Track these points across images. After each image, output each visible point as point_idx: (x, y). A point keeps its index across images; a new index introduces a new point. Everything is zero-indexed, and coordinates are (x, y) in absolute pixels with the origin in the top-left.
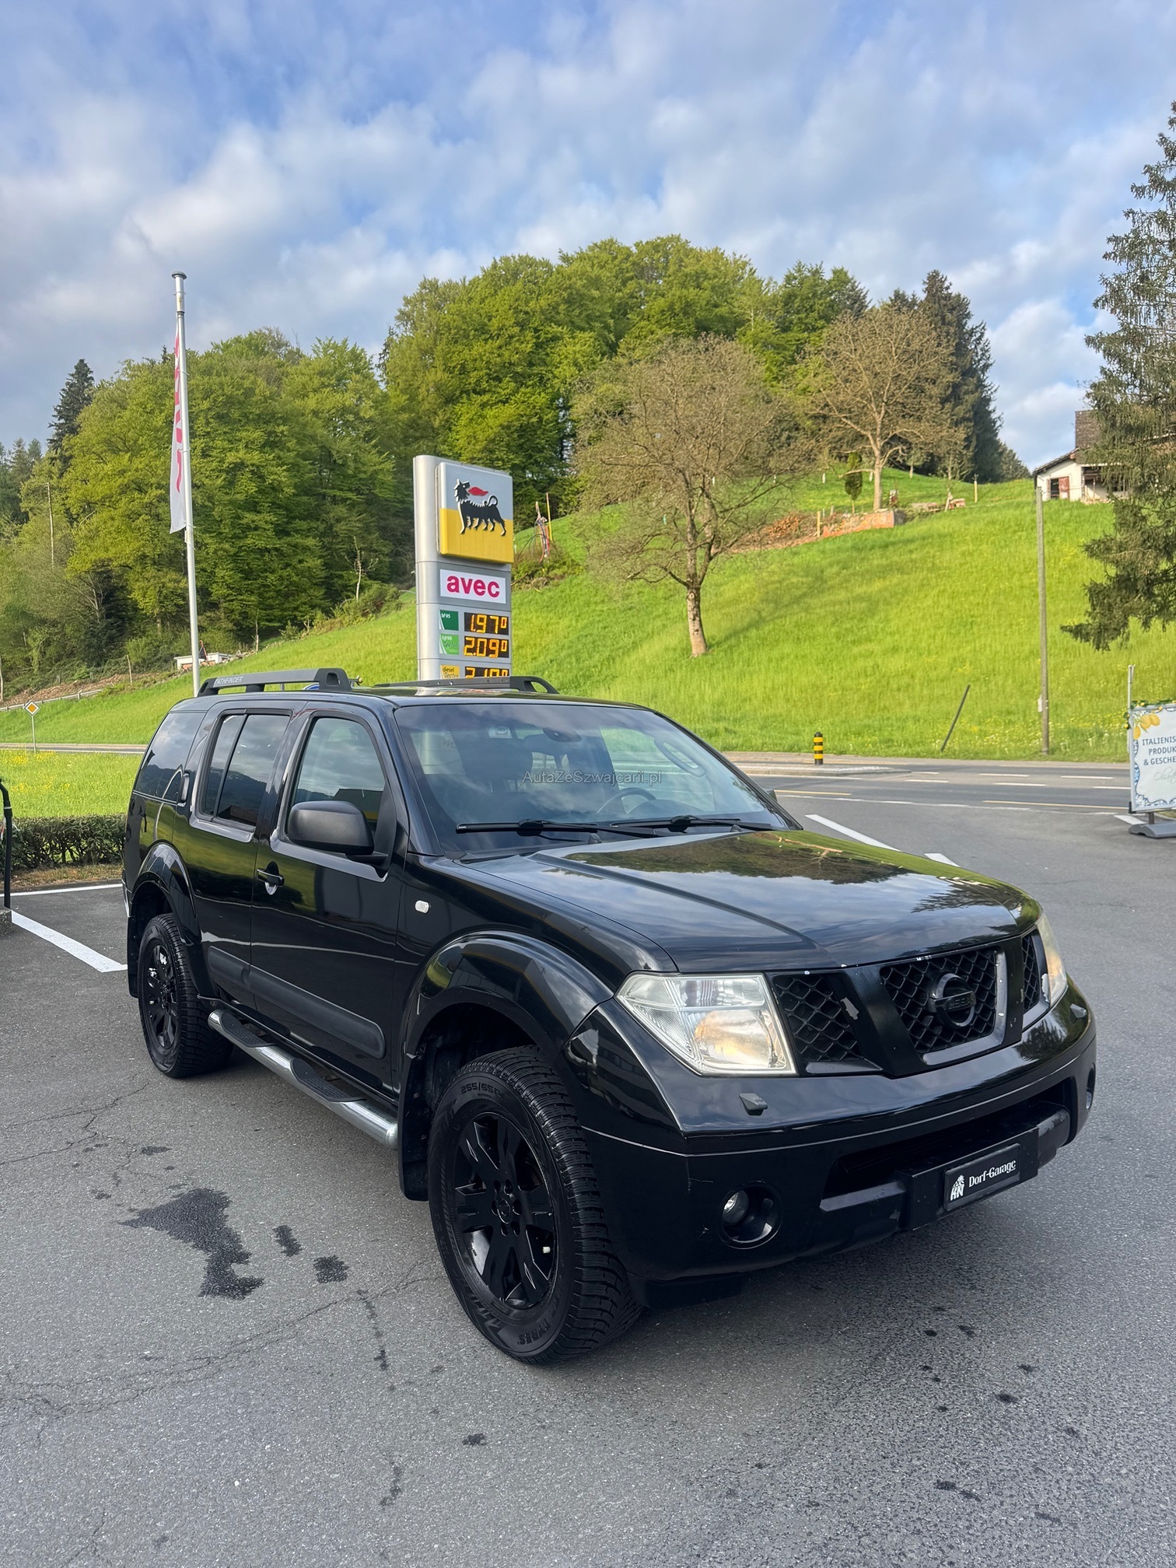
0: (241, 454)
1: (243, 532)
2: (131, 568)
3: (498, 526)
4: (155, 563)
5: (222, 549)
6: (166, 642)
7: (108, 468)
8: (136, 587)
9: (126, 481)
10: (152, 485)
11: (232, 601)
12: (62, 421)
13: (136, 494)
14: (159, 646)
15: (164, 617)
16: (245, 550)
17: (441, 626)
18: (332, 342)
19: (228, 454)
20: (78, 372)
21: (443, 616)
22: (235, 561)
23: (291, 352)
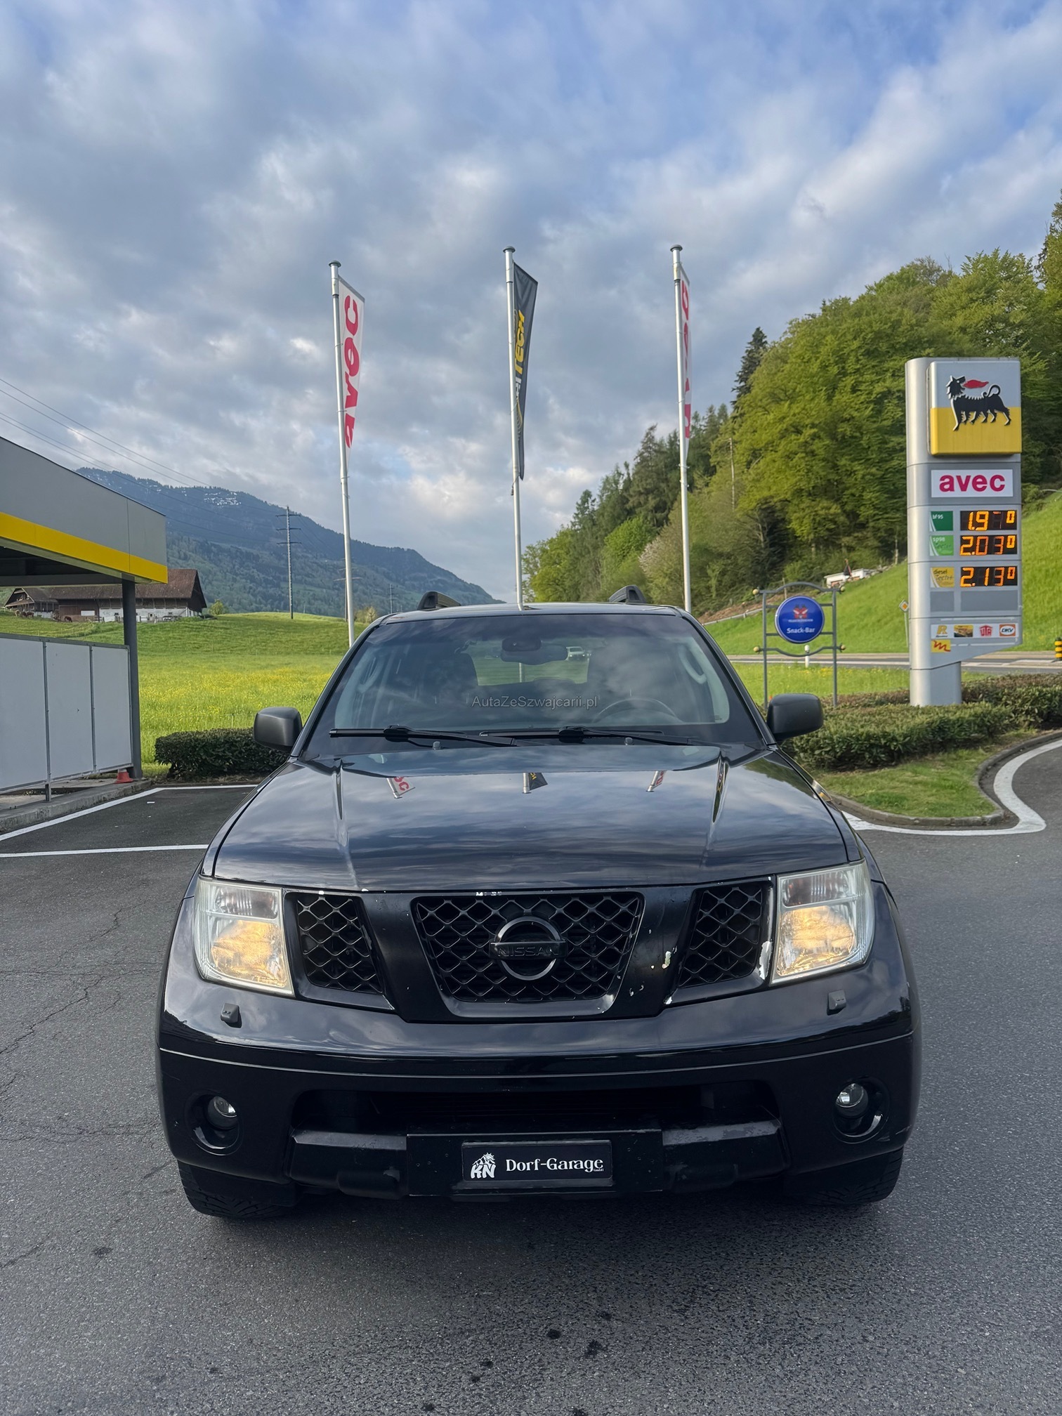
0: (888, 384)
1: (890, 455)
2: (789, 501)
3: (1001, 416)
4: (810, 495)
5: (868, 474)
6: (819, 564)
7: (771, 417)
8: (793, 518)
9: (785, 426)
10: (807, 426)
11: (878, 519)
12: (743, 384)
13: (793, 436)
14: (812, 568)
15: (818, 542)
16: (891, 472)
17: (932, 527)
18: (982, 256)
19: (876, 386)
20: (755, 340)
21: (935, 517)
22: (881, 483)
23: (944, 276)
